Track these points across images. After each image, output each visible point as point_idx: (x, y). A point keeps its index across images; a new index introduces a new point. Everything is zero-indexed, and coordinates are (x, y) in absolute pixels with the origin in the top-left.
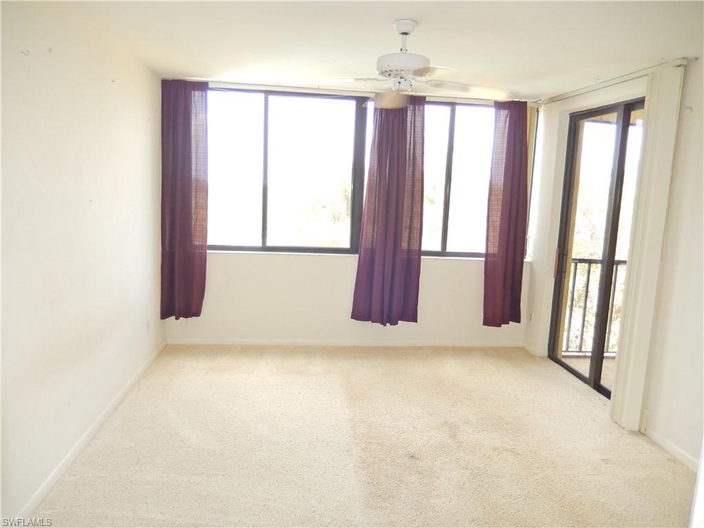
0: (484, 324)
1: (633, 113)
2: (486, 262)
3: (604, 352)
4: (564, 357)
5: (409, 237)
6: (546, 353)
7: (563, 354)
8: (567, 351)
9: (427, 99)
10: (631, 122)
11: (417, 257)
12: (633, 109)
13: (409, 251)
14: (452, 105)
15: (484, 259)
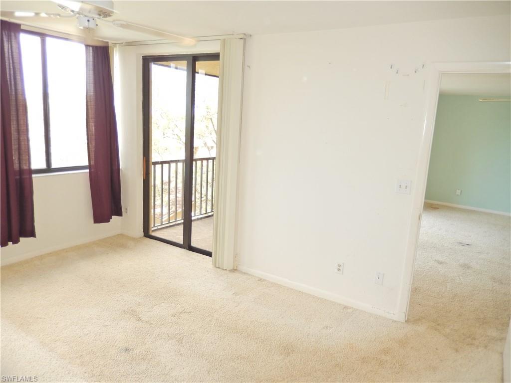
0: (95, 222)
1: (197, 63)
2: (90, 172)
3: (191, 217)
4: (153, 231)
5: (19, 159)
6: (143, 234)
7: (153, 229)
8: (154, 226)
9: (22, 27)
10: (196, 71)
11: (28, 176)
12: (198, 61)
13: (21, 172)
14: (42, 35)
15: (88, 171)
